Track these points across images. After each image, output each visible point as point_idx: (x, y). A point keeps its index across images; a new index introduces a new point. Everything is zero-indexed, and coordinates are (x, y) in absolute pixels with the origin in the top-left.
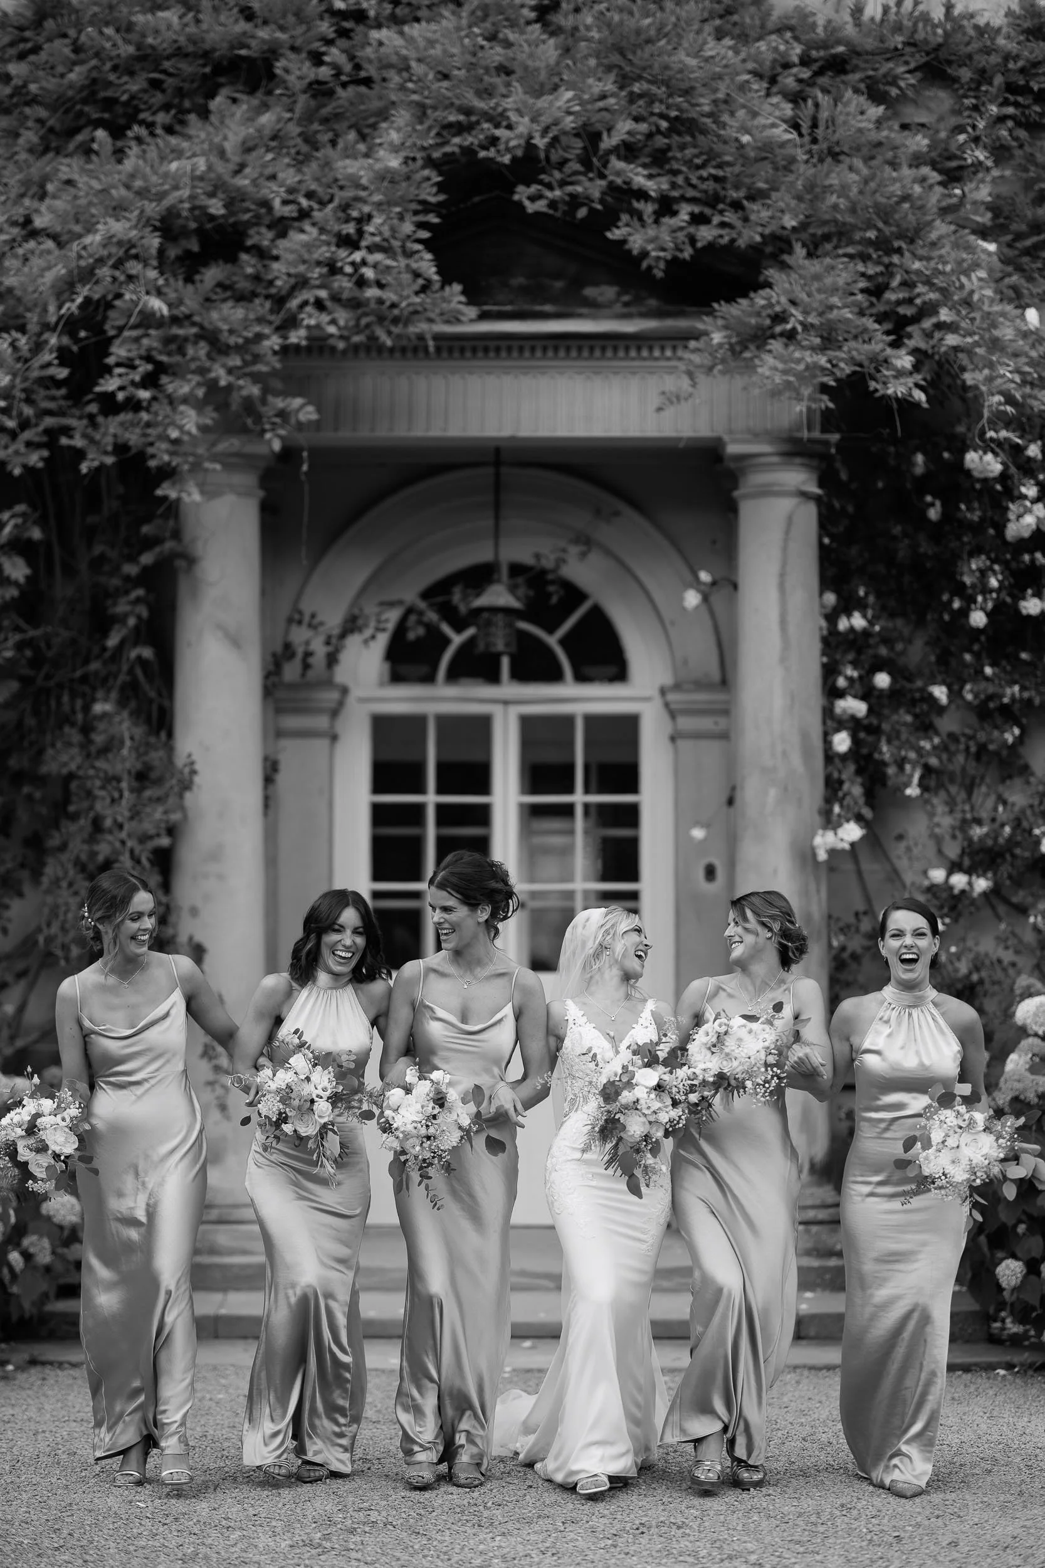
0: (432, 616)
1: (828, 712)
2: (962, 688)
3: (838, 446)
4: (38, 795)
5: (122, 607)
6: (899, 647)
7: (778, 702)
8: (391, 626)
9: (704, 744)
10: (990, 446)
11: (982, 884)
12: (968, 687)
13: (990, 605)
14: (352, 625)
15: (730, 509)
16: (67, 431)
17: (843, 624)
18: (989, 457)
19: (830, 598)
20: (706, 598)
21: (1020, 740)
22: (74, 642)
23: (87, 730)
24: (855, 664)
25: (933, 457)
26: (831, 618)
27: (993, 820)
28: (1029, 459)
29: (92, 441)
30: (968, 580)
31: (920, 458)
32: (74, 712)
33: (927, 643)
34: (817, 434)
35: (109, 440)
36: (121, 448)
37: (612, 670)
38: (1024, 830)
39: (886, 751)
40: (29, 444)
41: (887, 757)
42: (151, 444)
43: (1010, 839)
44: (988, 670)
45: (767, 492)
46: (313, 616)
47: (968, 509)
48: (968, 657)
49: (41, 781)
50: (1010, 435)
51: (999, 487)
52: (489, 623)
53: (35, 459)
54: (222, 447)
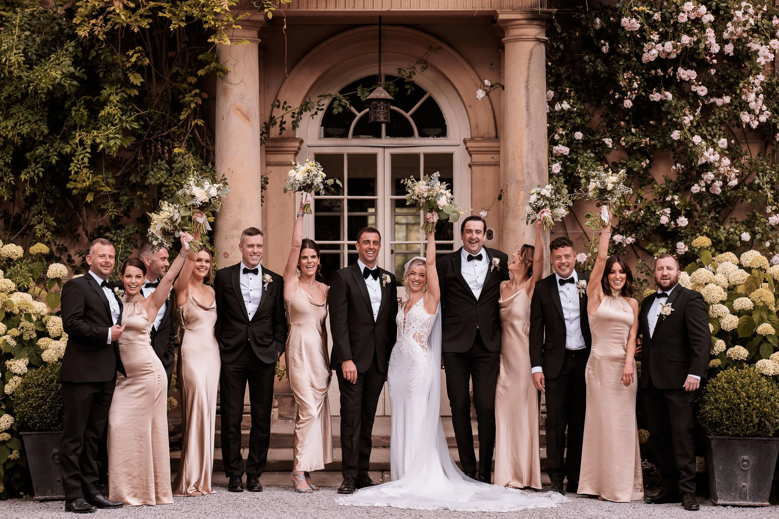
0: (345, 102)
1: (550, 152)
2: (620, 139)
3: (556, 15)
4: (145, 196)
5: (188, 98)
6: (587, 118)
7: (525, 147)
8: (325, 107)
9: (486, 168)
10: (634, 15)
11: (630, 240)
12: (623, 139)
13: (634, 97)
14: (305, 107)
15: (501, 48)
16: (161, 9)
17: (557, 107)
18: (634, 20)
19: (551, 93)
20: (487, 94)
21: (649, 166)
22: (163, 117)
23: (171, 162)
24: (564, 127)
25: (605, 19)
26: (551, 104)
27: (635, 207)
28: (655, 20)
29: (174, 14)
30: (622, 84)
31: (598, 20)
32: (163, 153)
33: (601, 116)
34: (545, 9)
35: (182, 14)
36: (189, 18)
37: (439, 130)
38: (652, 212)
39: (581, 172)
40: (141, 16)
41: (581, 175)
42: (205, 16)
43: (643, 217)
44: (633, 130)
45: (519, 39)
46: (285, 103)
47: (623, 47)
48: (622, 123)
49: (146, 188)
50: (645, 8)
51: (638, 36)
52: (376, 107)
53: (145, 24)
54: (240, 17)
